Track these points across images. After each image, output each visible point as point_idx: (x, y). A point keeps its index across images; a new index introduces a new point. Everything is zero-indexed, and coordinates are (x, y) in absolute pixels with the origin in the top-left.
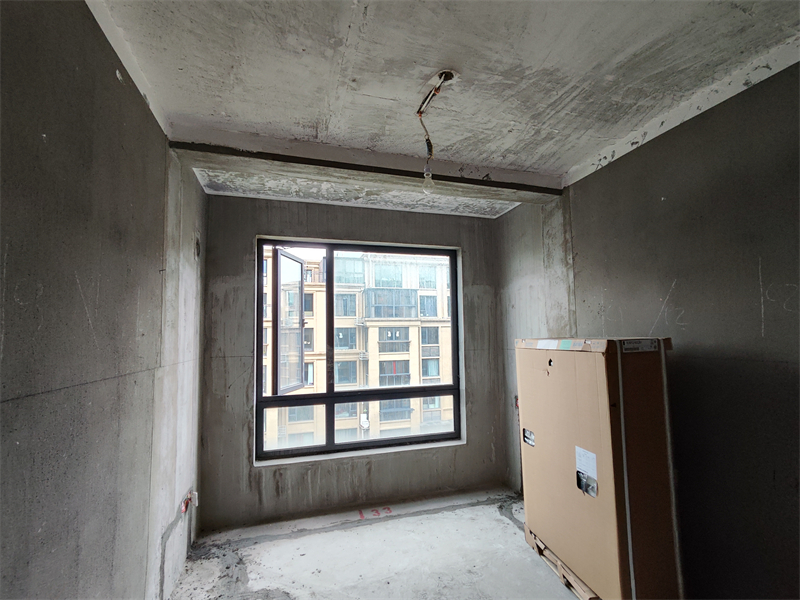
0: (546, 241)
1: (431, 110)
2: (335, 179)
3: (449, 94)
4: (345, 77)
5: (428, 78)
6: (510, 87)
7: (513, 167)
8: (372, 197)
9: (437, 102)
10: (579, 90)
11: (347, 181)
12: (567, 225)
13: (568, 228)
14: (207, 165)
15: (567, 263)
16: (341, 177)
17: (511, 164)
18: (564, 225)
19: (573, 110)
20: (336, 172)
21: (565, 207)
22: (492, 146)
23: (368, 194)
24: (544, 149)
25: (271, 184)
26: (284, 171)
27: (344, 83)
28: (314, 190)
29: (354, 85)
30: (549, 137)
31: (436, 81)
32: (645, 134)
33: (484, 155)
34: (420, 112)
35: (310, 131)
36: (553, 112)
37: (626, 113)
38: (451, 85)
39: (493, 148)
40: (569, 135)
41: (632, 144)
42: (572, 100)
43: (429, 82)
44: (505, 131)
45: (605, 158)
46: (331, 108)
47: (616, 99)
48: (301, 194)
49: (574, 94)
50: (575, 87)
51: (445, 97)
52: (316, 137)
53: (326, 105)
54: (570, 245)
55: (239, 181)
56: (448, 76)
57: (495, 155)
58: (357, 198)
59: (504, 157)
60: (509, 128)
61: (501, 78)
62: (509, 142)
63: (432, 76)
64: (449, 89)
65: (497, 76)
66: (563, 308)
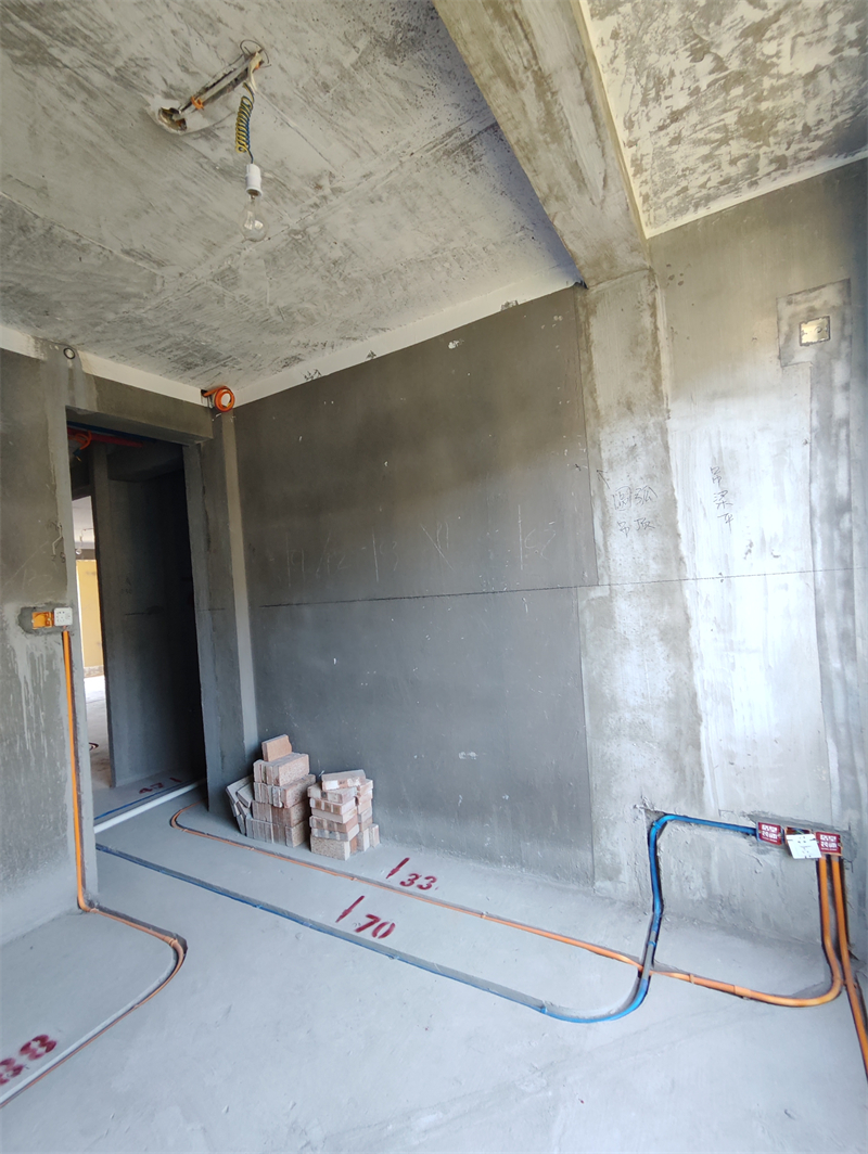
3: (177, 77)
4: (325, 197)
5: (206, 134)
9: (212, 63)
27: (336, 191)
29: (325, 182)
31: (195, 121)
38: (167, 96)
43: (206, 124)
46: (393, 167)
51: (186, 70)
53: (394, 175)
63: (196, 132)
64: (171, 87)
65: (65, 59)
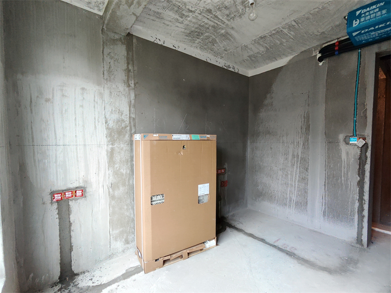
0: (107, 59)
12: (129, 60)
13: (131, 63)
15: (129, 86)
18: (128, 59)
21: (129, 48)
32: (179, 47)
41: (173, 46)
45: (159, 40)
54: (132, 74)
66: (124, 114)
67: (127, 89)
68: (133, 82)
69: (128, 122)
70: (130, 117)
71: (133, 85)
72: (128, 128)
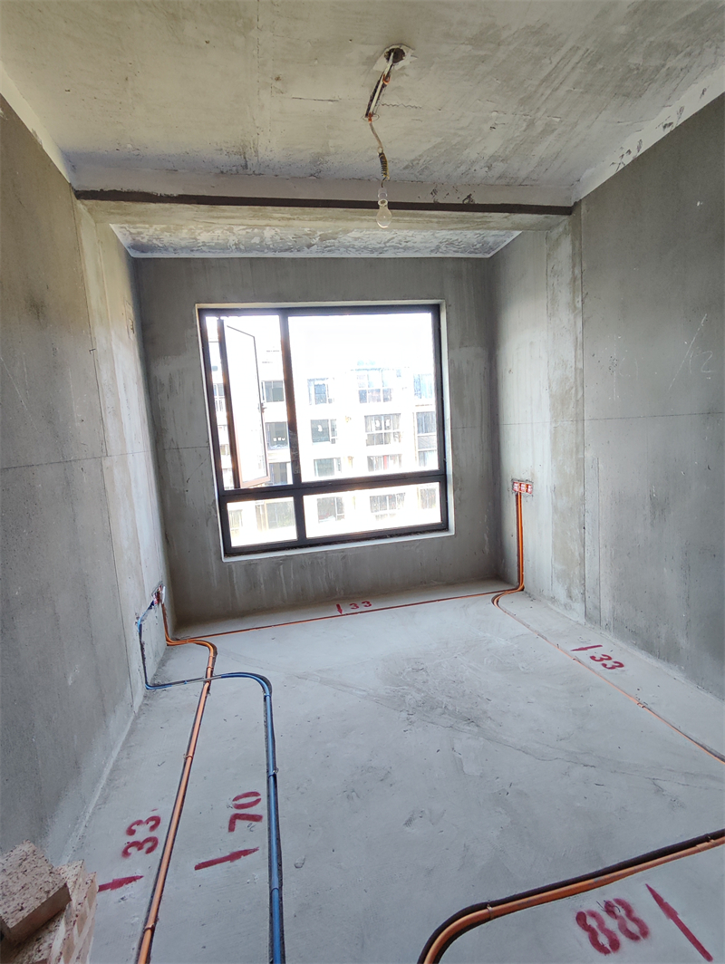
0: (551, 281)
1: (382, 109)
2: (276, 222)
3: (402, 81)
4: (265, 75)
5: (371, 61)
6: (483, 60)
7: (503, 182)
8: (328, 242)
9: (389, 97)
10: (580, 52)
11: (291, 222)
12: (577, 256)
13: (578, 260)
14: (125, 218)
15: (575, 308)
16: (283, 218)
17: (500, 177)
18: (574, 254)
19: (577, 84)
20: (276, 212)
21: (576, 232)
22: (471, 154)
23: (323, 238)
24: (542, 149)
25: (204, 237)
26: (213, 217)
27: (266, 85)
28: (257, 240)
29: (278, 85)
30: (549, 129)
31: (383, 65)
32: (682, 110)
33: (463, 168)
34: (369, 115)
35: (237, 159)
36: (548, 92)
37: (652, 81)
38: (403, 68)
39: (474, 156)
40: (576, 124)
41: (665, 127)
42: (573, 68)
43: (374, 68)
44: (486, 127)
45: (629, 152)
46: (257, 123)
47: (635, 60)
48: (242, 247)
49: (575, 59)
50: (575, 49)
51: (399, 88)
52: (246, 167)
54: (579, 282)
55: (167, 238)
56: (397, 55)
57: (477, 167)
58: (309, 246)
59: (490, 167)
60: (490, 124)
61: (469, 47)
62: (493, 145)
63: (377, 58)
64: (402, 75)
65: (463, 46)
66: (569, 366)
67: (572, 317)
68: (580, 299)
69: (572, 380)
70: (576, 369)
71: (579, 305)
72: (573, 391)
